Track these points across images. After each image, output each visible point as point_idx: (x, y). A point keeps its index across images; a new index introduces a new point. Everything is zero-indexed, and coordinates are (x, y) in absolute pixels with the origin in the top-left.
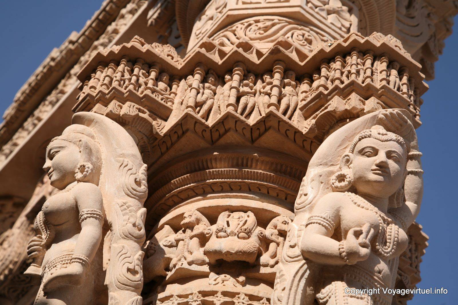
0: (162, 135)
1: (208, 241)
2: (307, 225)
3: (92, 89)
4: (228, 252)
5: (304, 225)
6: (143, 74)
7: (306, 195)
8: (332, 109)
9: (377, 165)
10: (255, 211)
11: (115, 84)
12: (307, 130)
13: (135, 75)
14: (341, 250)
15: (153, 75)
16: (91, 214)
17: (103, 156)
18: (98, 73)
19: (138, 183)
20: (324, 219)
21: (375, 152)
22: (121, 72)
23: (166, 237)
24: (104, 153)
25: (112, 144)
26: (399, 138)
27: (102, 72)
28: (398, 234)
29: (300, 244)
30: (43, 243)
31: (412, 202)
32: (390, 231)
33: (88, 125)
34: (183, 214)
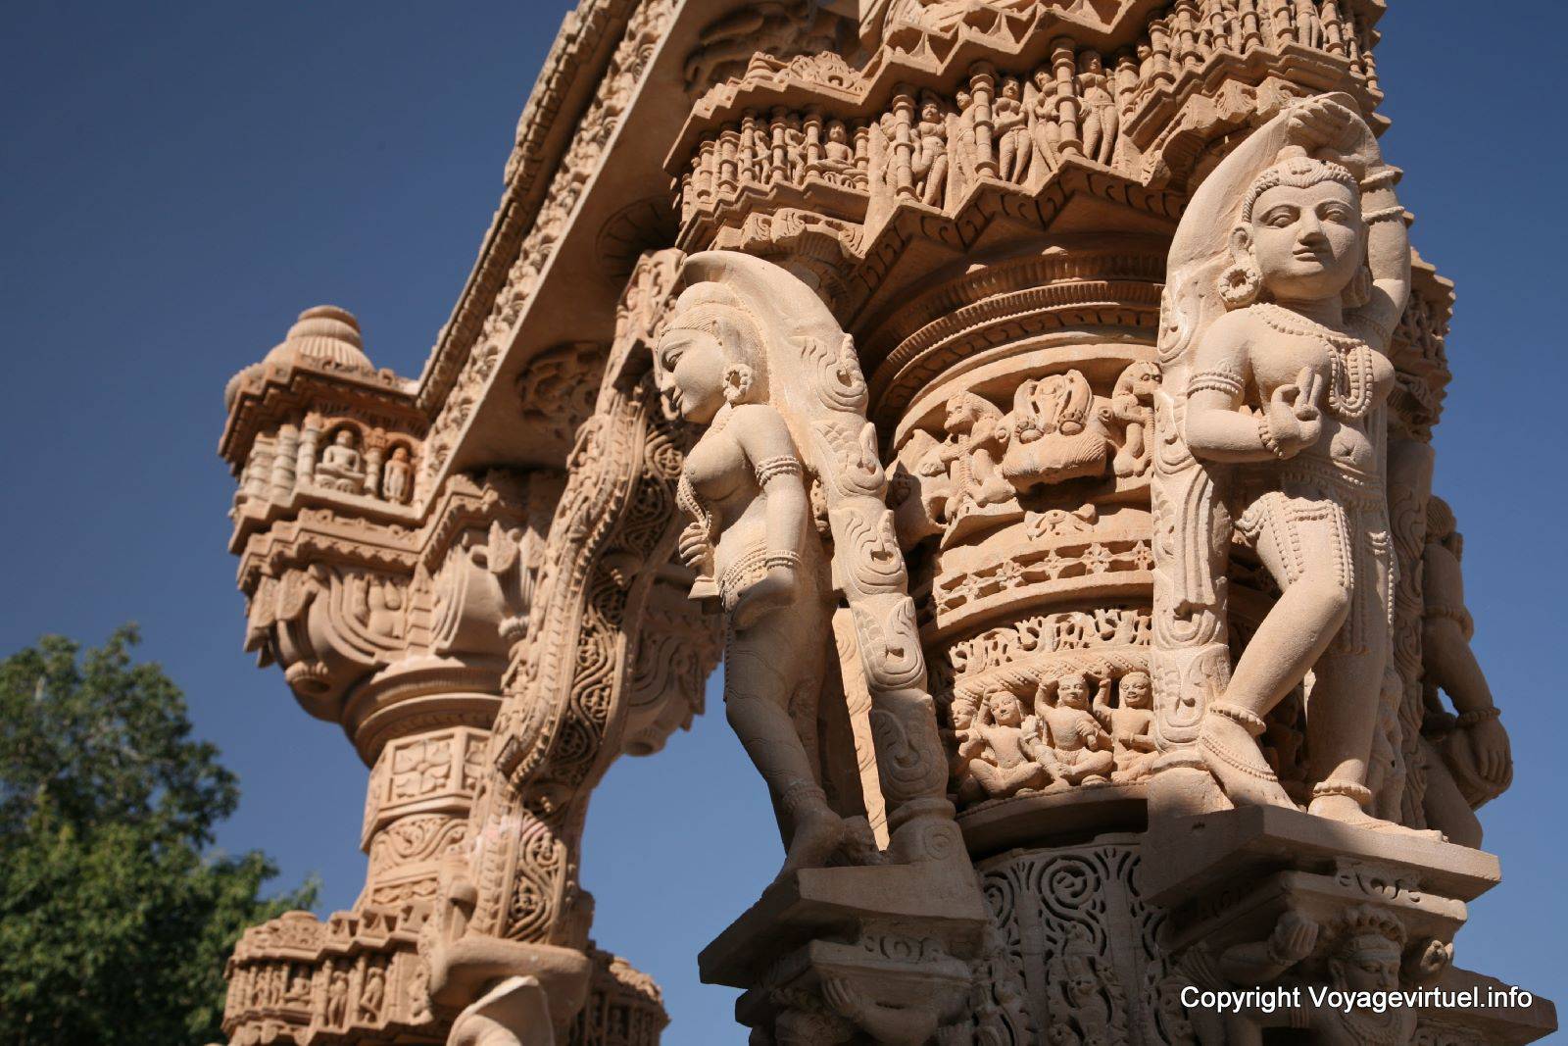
0: (862, 256)
1: (1005, 452)
2: (1189, 395)
3: (704, 198)
4: (1050, 471)
5: (1183, 394)
6: (793, 138)
7: (1174, 329)
8: (1190, 127)
9: (1303, 242)
10: (1084, 367)
11: (744, 179)
12: (1150, 177)
13: (778, 147)
14: (1265, 437)
15: (812, 134)
16: (777, 467)
17: (764, 337)
18: (705, 156)
19: (844, 379)
20: (1220, 375)
21: (1295, 214)
22: (750, 148)
23: (923, 455)
24: (764, 330)
25: (774, 310)
26: (1337, 171)
27: (711, 153)
28: (1371, 367)
29: (1184, 434)
30: (705, 536)
31: (1391, 277)
32: (1354, 364)
33: (716, 280)
34: (944, 404)
